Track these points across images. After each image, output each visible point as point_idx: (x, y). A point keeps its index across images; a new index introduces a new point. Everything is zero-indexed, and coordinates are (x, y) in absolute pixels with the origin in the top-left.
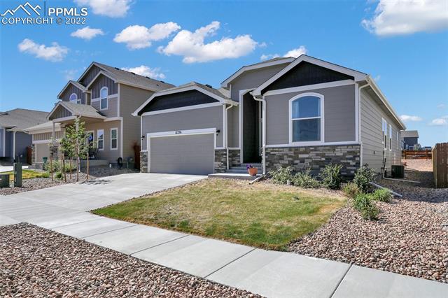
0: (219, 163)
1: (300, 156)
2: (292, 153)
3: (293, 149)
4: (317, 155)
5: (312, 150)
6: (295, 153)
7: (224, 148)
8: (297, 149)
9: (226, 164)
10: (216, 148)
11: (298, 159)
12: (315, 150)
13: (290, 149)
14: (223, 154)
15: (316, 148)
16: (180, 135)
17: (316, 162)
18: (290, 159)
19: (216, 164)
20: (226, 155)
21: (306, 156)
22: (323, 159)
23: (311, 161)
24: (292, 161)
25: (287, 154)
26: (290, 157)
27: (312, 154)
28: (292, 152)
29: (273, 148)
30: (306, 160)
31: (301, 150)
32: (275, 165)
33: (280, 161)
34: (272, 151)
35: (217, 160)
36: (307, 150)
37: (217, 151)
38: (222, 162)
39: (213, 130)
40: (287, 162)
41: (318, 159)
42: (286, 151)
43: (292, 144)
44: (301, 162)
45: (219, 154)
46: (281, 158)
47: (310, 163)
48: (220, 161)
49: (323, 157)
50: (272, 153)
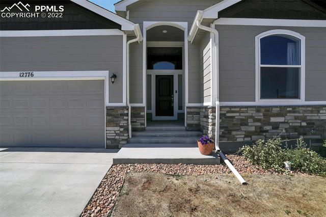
0: (117, 128)
1: (273, 120)
2: (260, 116)
3: (263, 110)
4: (296, 118)
5: (289, 112)
6: (264, 115)
7: (124, 104)
8: (268, 109)
9: (127, 130)
10: (107, 103)
11: (269, 124)
12: (294, 112)
13: (258, 109)
14: (122, 115)
15: (295, 108)
16: (30, 79)
17: (295, 129)
18: (259, 124)
19: (111, 131)
20: (127, 115)
21: (281, 119)
22: (304, 124)
23: (287, 126)
24: (261, 127)
25: (252, 117)
26: (258, 120)
27: (290, 117)
28: (262, 114)
29: (231, 107)
30: (281, 125)
31: (275, 110)
32: (234, 133)
33: (243, 128)
34: (228, 112)
35: (109, 123)
36: (282, 111)
37: (110, 109)
38: (121, 127)
39: (103, 75)
40: (253, 129)
41: (297, 124)
42: (252, 112)
43: (259, 102)
44: (273, 129)
45: (114, 115)
46: (244, 123)
47: (286, 129)
48: (117, 125)
49: (304, 121)
50: (228, 115)
